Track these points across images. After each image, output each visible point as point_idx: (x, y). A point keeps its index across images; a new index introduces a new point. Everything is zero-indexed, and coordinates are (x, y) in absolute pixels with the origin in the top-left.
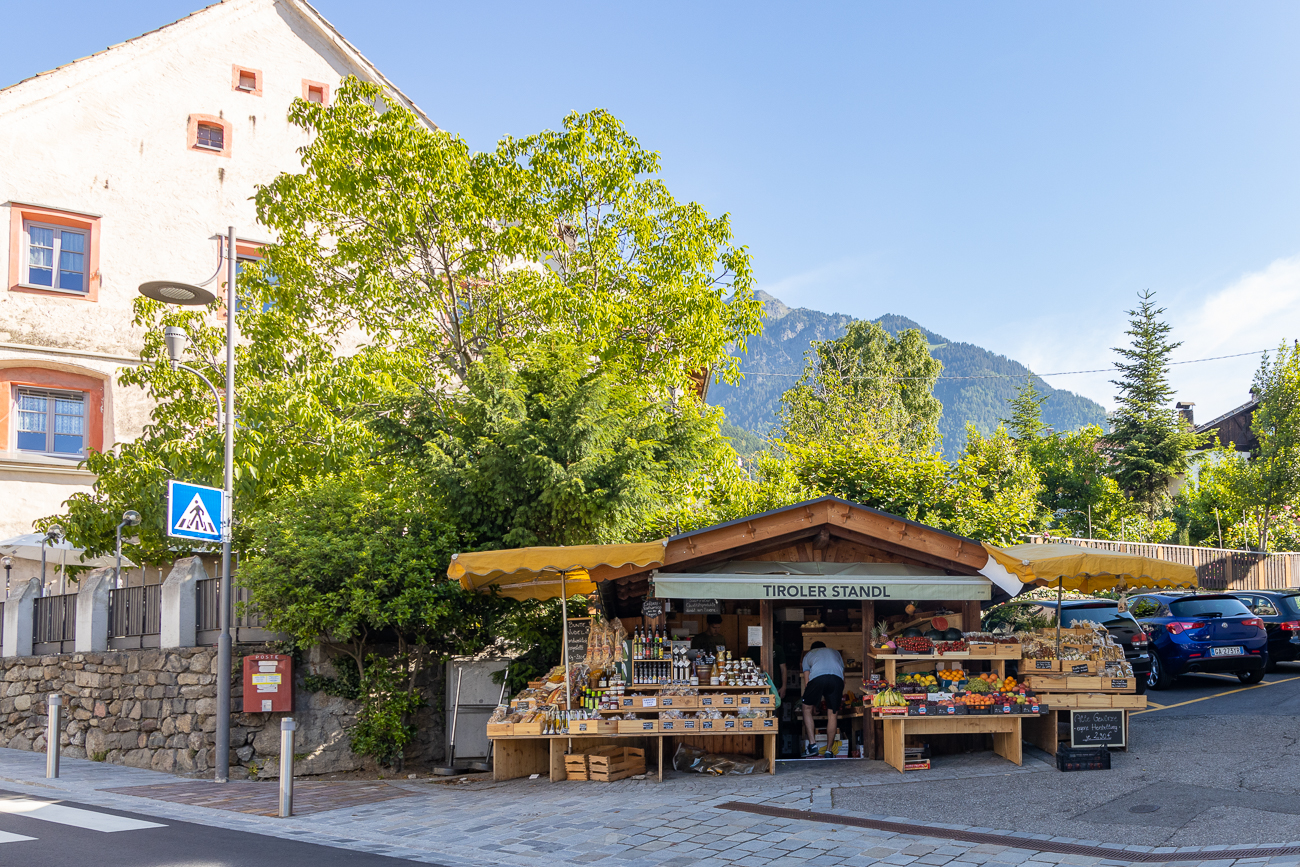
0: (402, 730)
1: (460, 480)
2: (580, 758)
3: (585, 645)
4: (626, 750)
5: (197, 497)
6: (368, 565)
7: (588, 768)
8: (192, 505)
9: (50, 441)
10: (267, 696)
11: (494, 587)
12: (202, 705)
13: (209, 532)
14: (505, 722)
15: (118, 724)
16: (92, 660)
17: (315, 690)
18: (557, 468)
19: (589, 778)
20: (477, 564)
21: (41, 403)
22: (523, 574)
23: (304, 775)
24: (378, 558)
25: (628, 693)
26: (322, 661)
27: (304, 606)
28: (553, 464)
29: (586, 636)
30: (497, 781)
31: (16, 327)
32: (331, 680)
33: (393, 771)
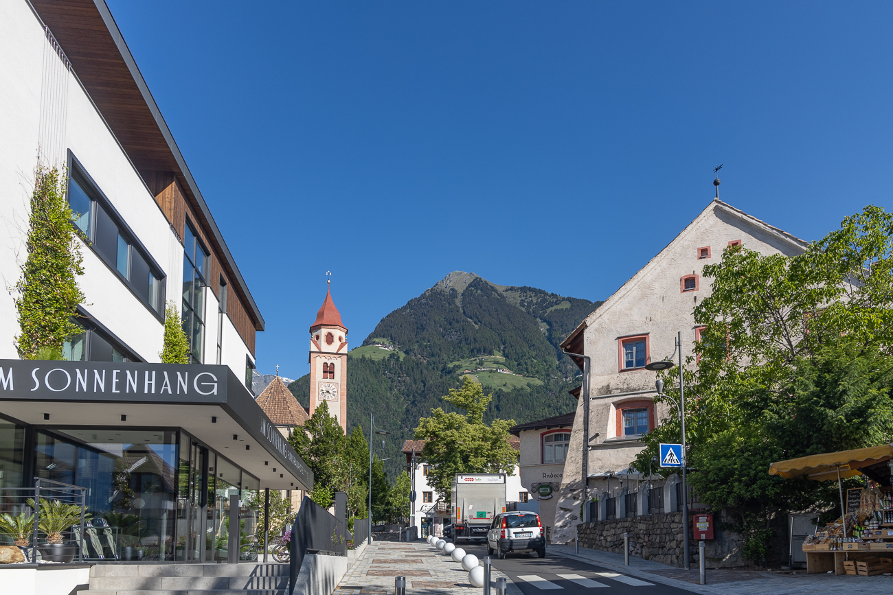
0: (763, 548)
1: (783, 426)
2: (851, 563)
3: (859, 503)
4: (881, 559)
5: (671, 449)
6: (739, 471)
7: (856, 568)
8: (669, 453)
9: (636, 430)
10: (703, 532)
11: (805, 476)
12: (679, 537)
13: (676, 463)
14: (811, 544)
15: (652, 544)
16: (643, 518)
17: (725, 530)
18: (830, 412)
19: (857, 574)
20: (782, 467)
21: (632, 415)
22: (821, 468)
23: (722, 568)
24: (744, 467)
25: (880, 528)
26: (727, 516)
27: (714, 492)
28: (827, 410)
29: (859, 498)
30: (809, 573)
31: (622, 387)
32: (731, 525)
33: (761, 567)
